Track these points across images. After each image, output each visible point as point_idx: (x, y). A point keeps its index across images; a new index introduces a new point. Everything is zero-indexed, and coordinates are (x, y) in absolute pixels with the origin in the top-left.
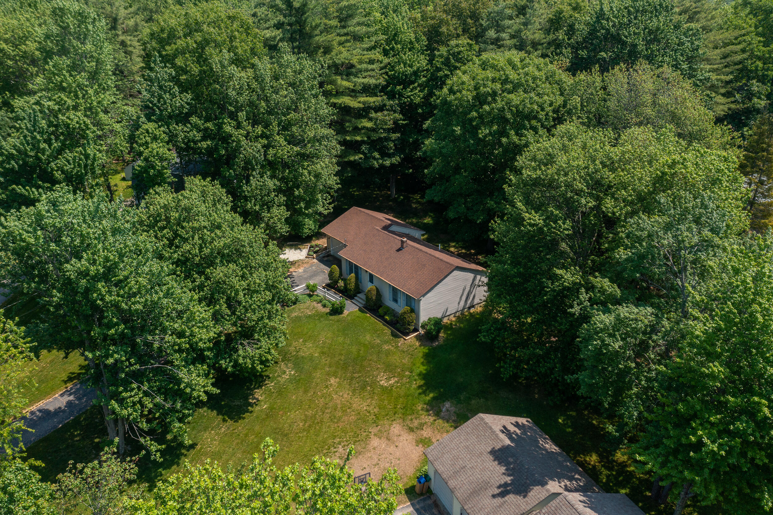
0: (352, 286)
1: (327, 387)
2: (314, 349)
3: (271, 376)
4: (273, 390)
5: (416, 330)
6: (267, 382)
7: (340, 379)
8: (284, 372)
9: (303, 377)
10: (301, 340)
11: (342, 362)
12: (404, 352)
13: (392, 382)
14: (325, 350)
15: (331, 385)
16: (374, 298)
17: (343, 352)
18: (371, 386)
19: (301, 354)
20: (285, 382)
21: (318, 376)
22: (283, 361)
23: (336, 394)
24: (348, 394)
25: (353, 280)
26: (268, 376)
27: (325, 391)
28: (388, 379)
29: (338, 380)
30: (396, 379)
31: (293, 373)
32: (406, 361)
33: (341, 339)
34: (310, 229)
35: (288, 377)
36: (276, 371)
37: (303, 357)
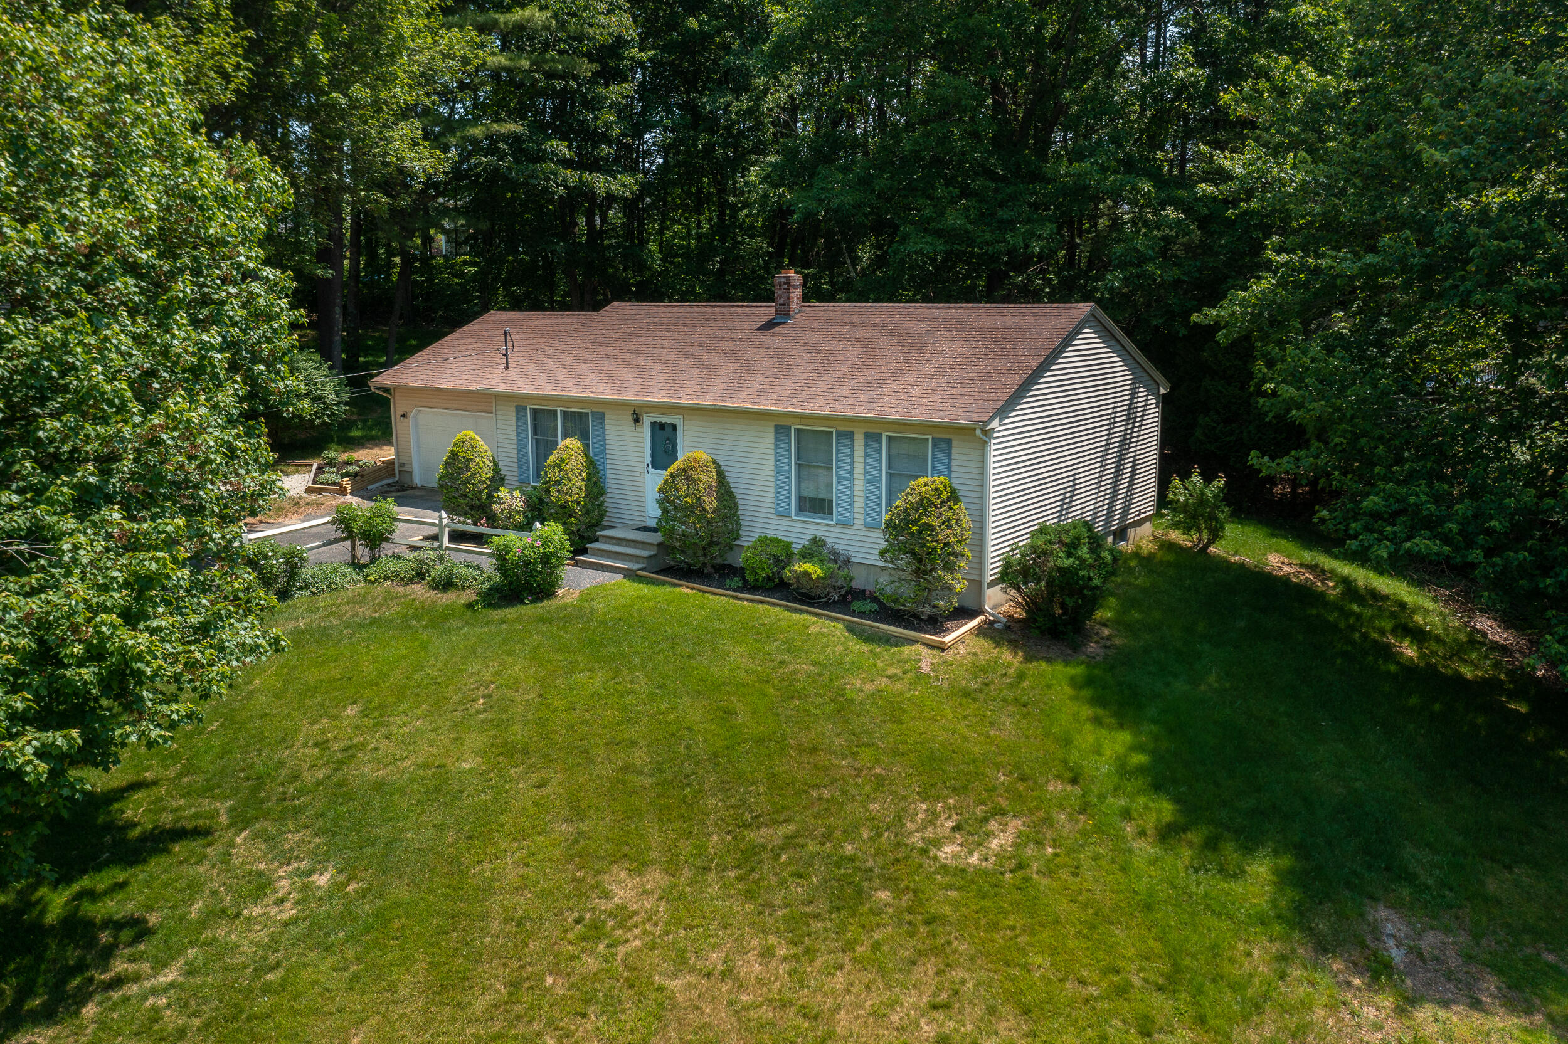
0: (575, 489)
1: (595, 931)
2: (446, 738)
3: (153, 919)
4: (171, 1019)
6: (120, 966)
7: (672, 867)
8: (262, 886)
9: (402, 892)
10: (352, 711)
11: (647, 781)
12: (967, 694)
13: (1001, 840)
14: (518, 733)
15: (622, 915)
17: (631, 733)
18: (889, 882)
19: (365, 770)
20: (275, 941)
21: (513, 874)
22: (240, 821)
23: (681, 964)
24: (767, 954)
25: (576, 465)
26: (139, 929)
27: (591, 963)
28: (972, 830)
29: (655, 879)
30: (1016, 825)
31: (322, 880)
32: (1007, 731)
33: (592, 681)
35: (289, 912)
36: (194, 887)
37: (378, 786)
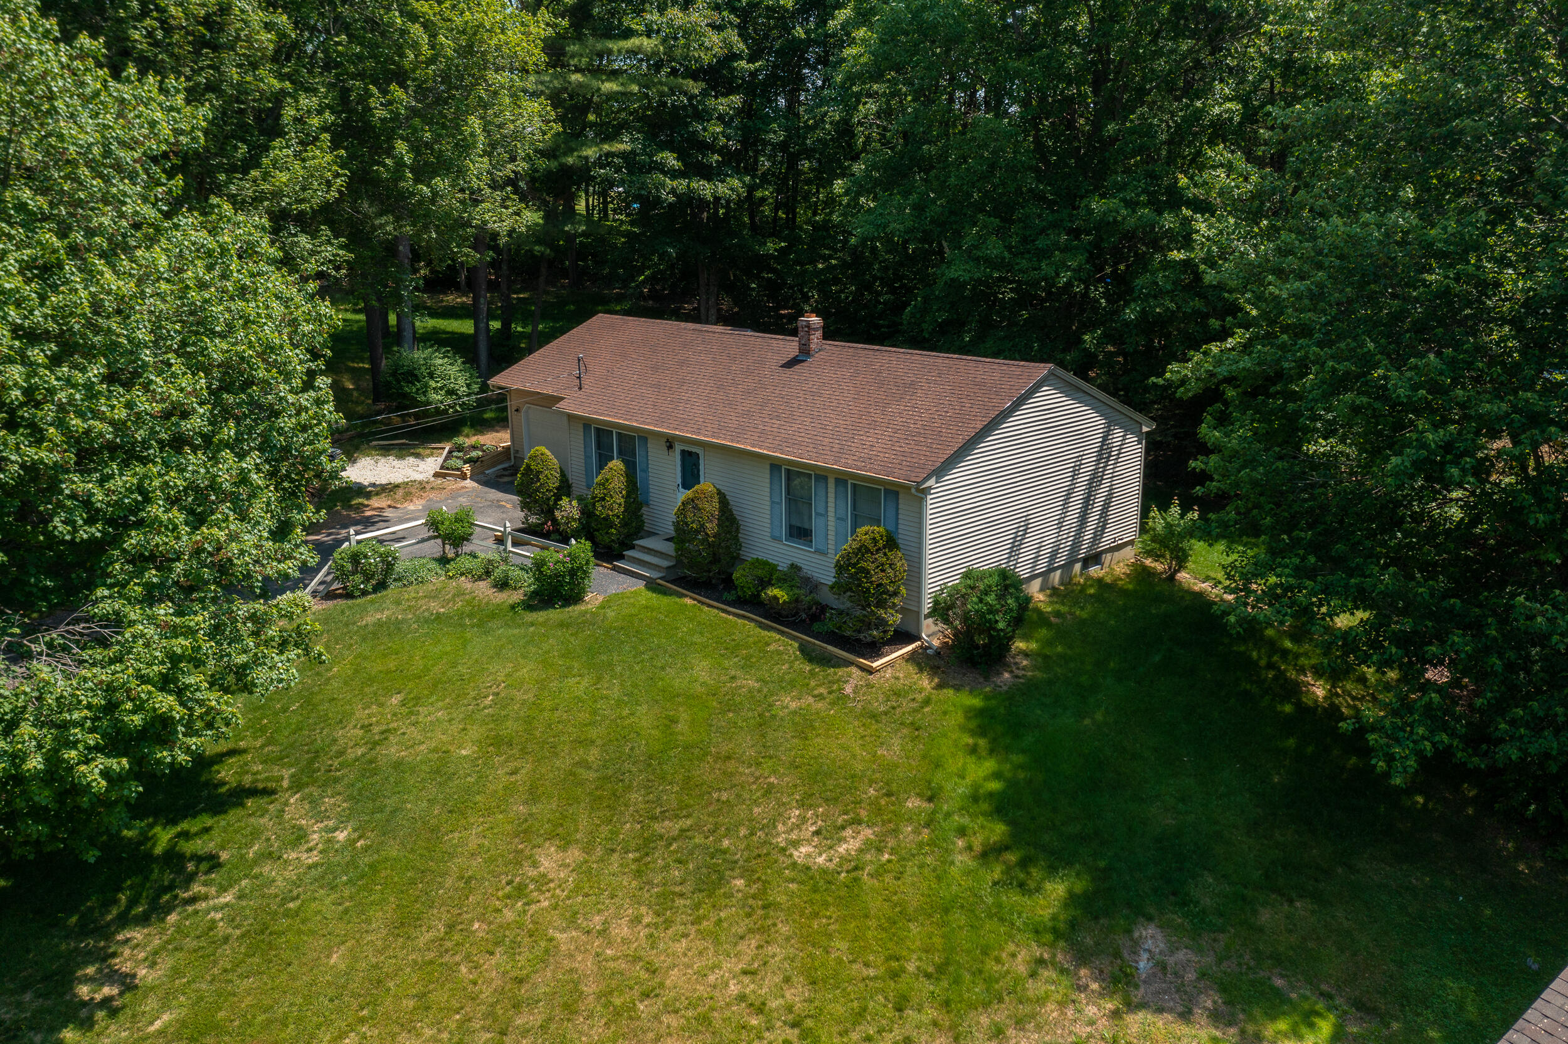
1: (520, 891)
2: (456, 727)
3: (224, 856)
4: (222, 928)
5: (904, 636)
6: (197, 888)
7: (588, 849)
8: (299, 837)
9: (393, 850)
10: (395, 700)
11: (592, 775)
12: (874, 716)
13: (850, 845)
14: (511, 727)
15: (542, 881)
16: (712, 527)
17: (593, 733)
18: (748, 873)
19: (393, 751)
20: (298, 882)
21: (473, 843)
22: (297, 785)
23: (572, 921)
24: (636, 920)
26: (212, 862)
27: (509, 915)
28: (828, 835)
29: (575, 855)
30: (868, 833)
31: (341, 836)
32: (894, 749)
33: (579, 685)
34: (451, 392)
35: (314, 858)
36: (256, 834)
37: (398, 765)
